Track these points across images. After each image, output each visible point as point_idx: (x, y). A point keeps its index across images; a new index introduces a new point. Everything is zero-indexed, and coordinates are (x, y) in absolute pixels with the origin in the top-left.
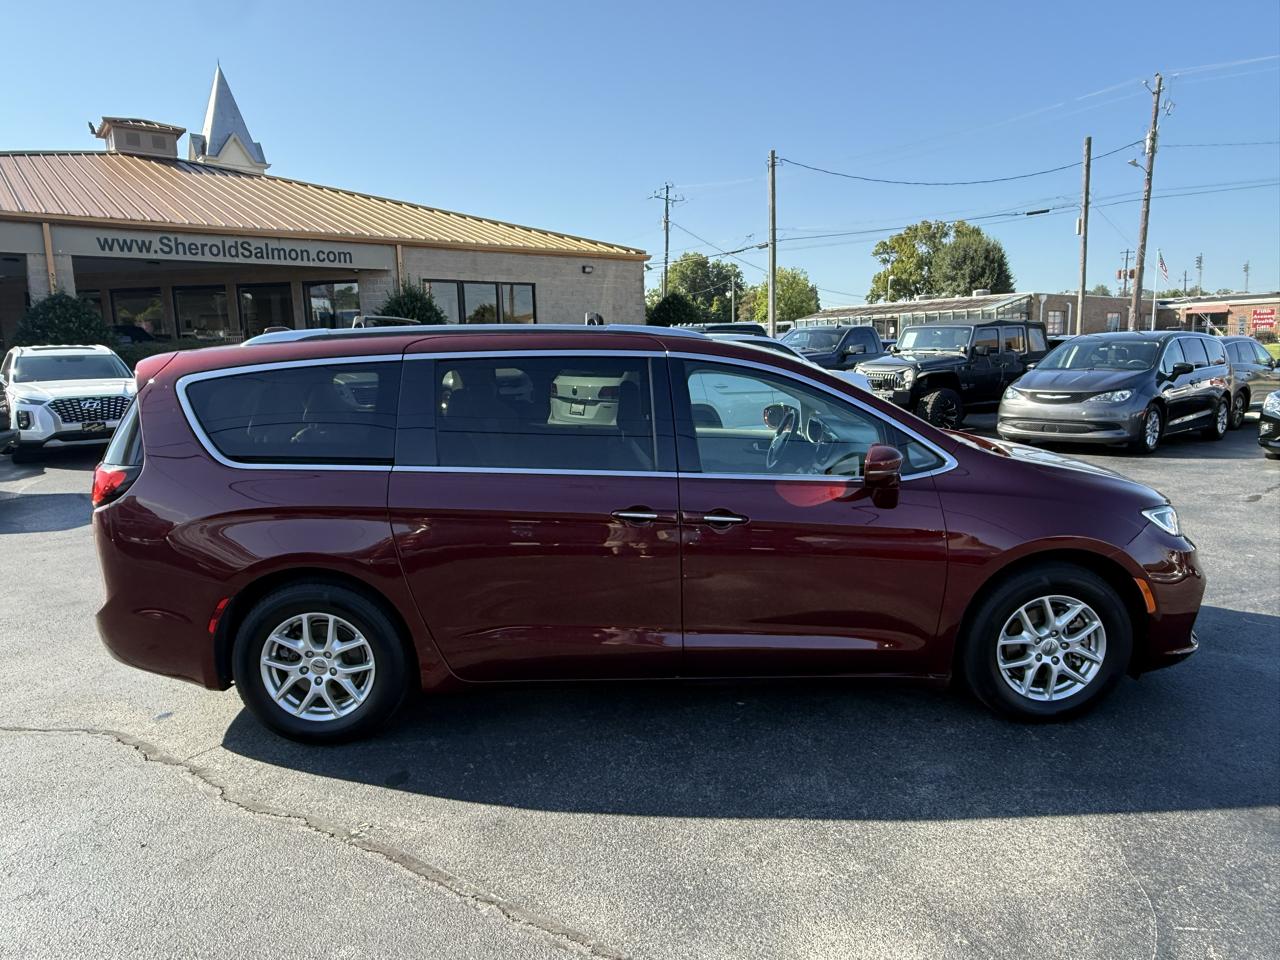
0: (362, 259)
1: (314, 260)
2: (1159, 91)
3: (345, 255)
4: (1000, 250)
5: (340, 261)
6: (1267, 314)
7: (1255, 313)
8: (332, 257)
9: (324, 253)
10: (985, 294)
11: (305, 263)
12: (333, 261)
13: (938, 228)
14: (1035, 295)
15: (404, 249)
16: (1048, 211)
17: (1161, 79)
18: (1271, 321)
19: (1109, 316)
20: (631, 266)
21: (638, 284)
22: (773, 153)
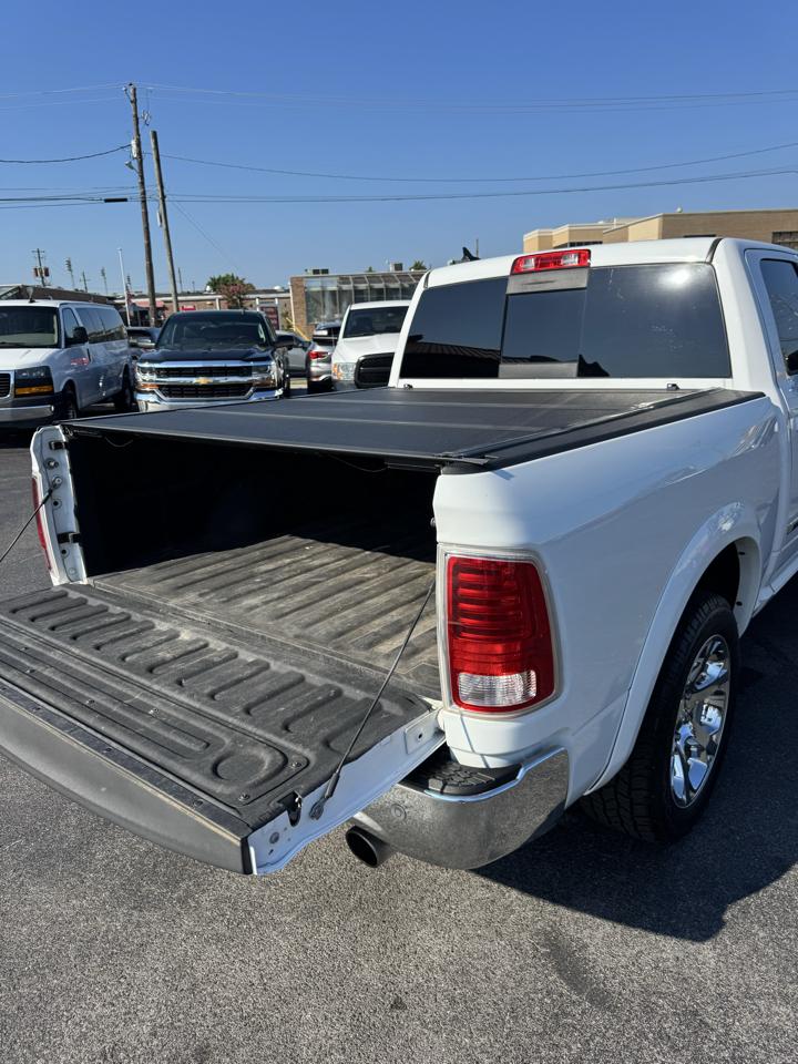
2: (136, 101)
14: (22, 285)
16: (125, 200)
17: (135, 89)
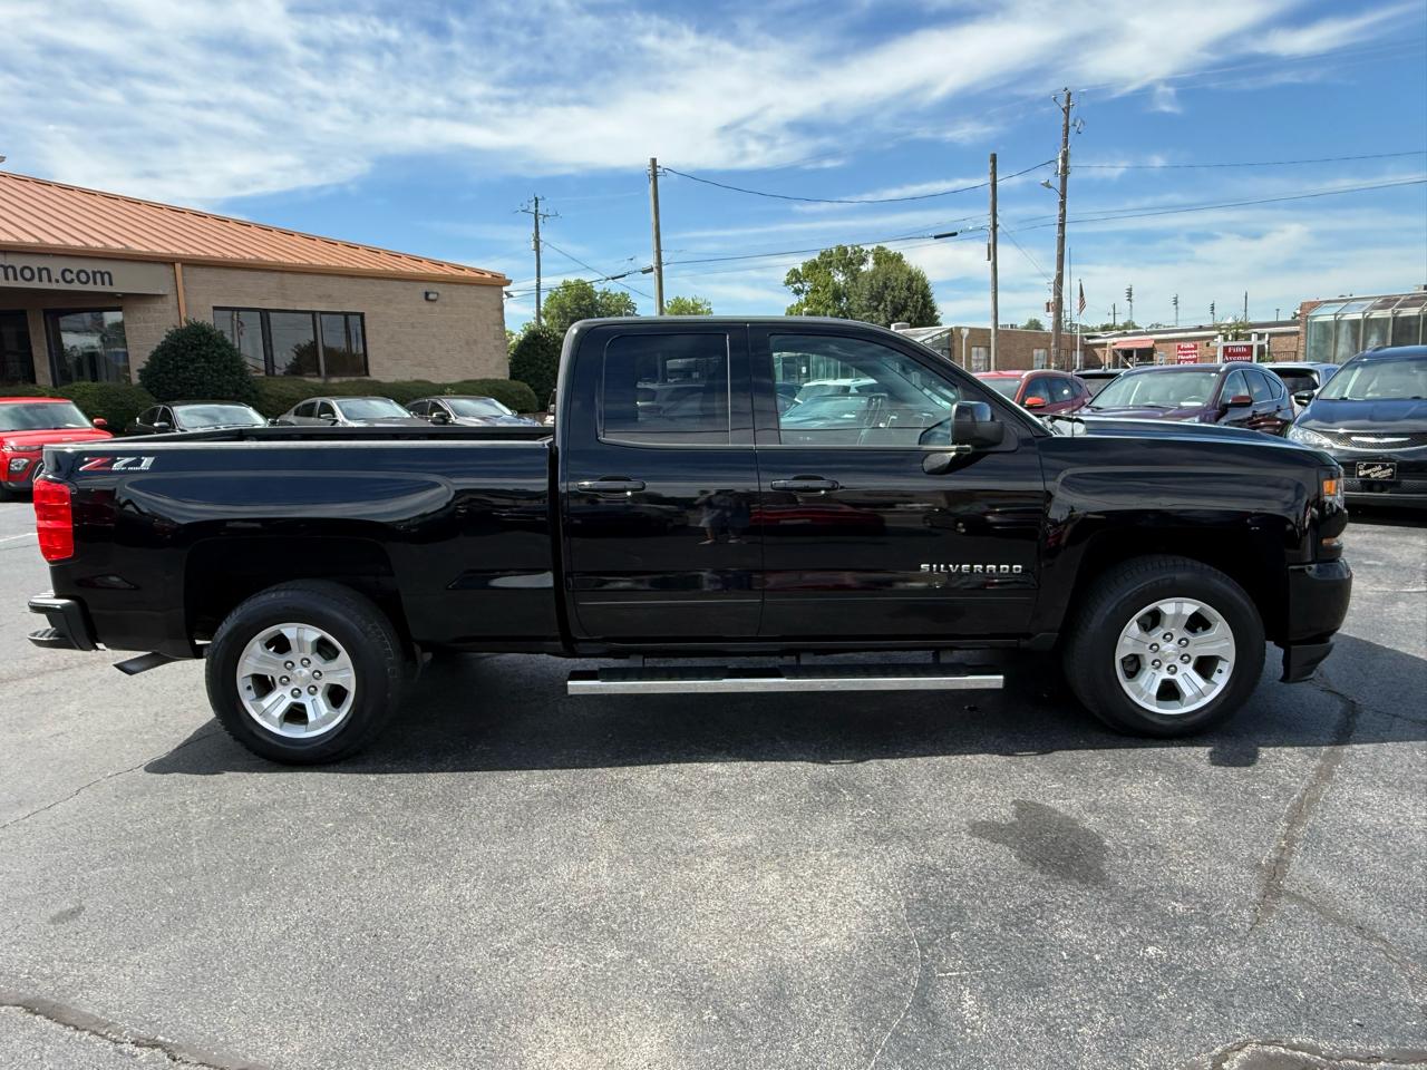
0: (125, 281)
1: (57, 281)
2: (1068, 108)
3: (102, 274)
4: (924, 279)
5: (95, 283)
6: (1191, 349)
7: (1179, 347)
8: (83, 277)
9: (72, 272)
10: (903, 327)
11: (45, 285)
12: (85, 283)
13: (855, 252)
14: (956, 328)
15: (187, 269)
17: (1069, 95)
18: (1194, 356)
19: (1035, 352)
20: (486, 293)
21: (497, 314)
22: (654, 161)
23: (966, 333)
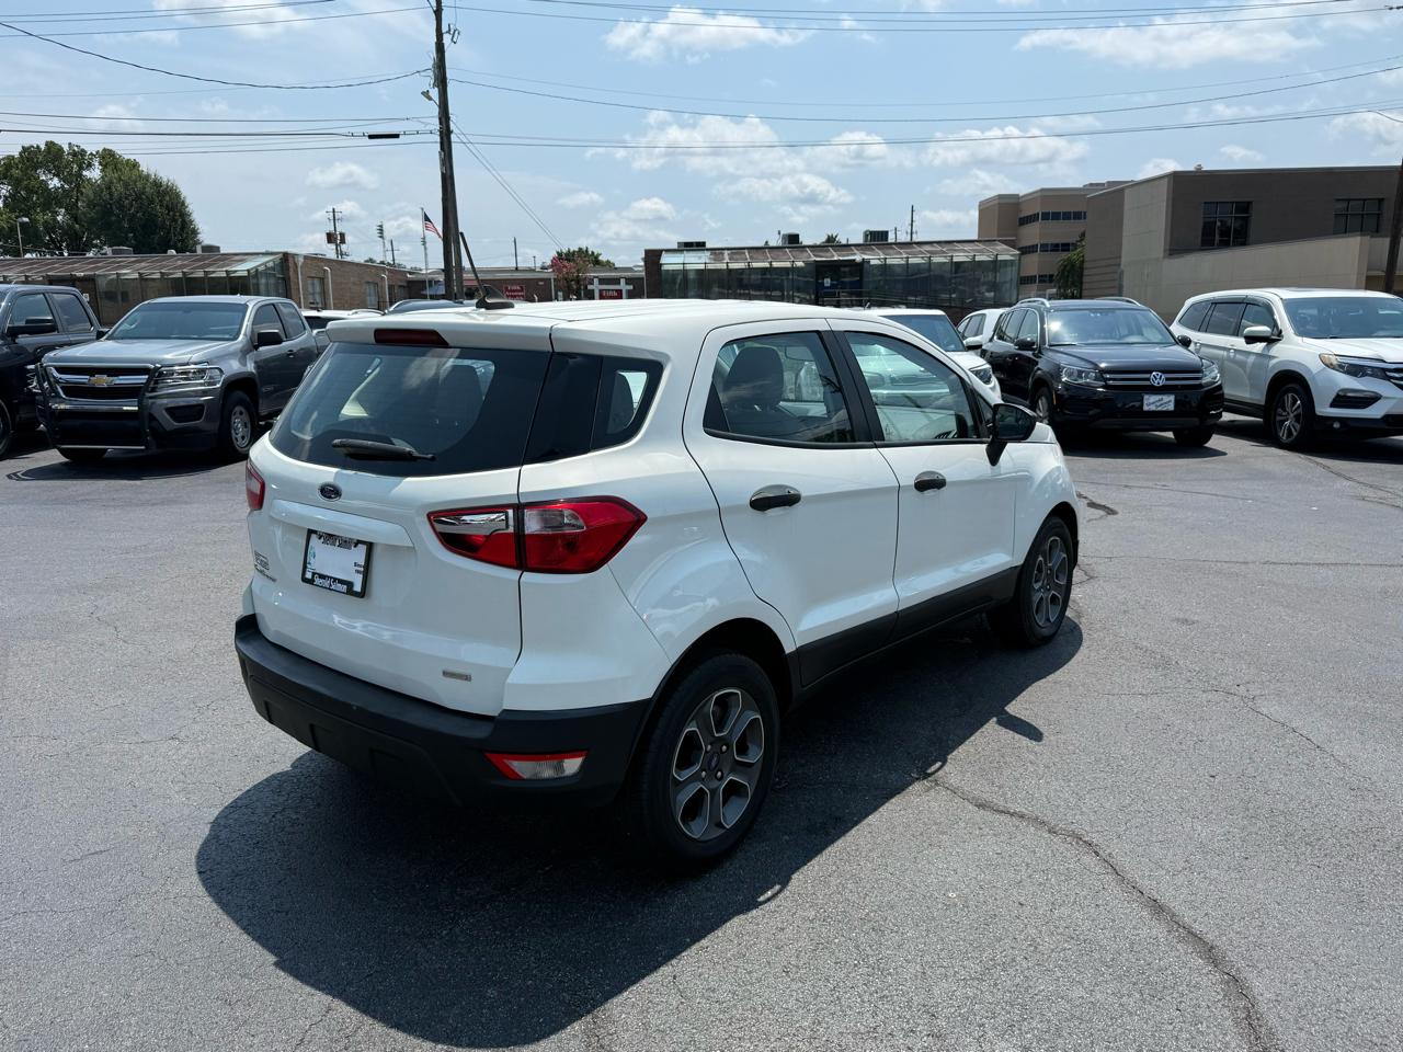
2: (440, 10)
6: (518, 291)
7: (507, 288)
14: (290, 252)
23: (301, 260)
